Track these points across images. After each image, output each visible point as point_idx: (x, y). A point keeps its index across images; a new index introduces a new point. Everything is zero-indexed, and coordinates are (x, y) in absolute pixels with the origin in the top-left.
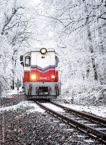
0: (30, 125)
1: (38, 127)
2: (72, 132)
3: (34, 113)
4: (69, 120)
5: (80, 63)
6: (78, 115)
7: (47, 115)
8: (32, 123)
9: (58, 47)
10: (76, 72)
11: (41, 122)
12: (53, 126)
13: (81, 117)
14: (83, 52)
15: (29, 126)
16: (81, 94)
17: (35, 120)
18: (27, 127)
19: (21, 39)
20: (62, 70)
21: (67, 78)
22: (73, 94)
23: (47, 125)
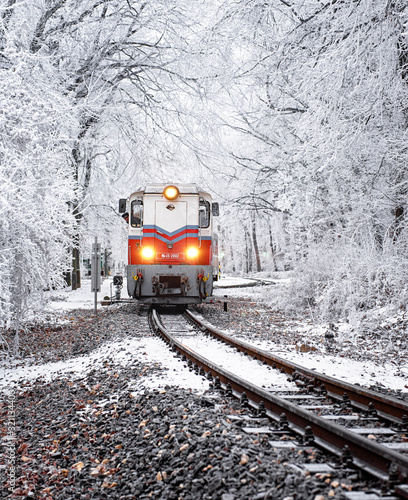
0: (145, 444)
1: (178, 455)
2: (326, 478)
3: (162, 391)
4: (311, 424)
5: (365, 178)
6: (352, 403)
7: (217, 401)
8: (150, 438)
9: (272, 107)
10: (347, 216)
11: (193, 433)
12: (244, 453)
13: (367, 414)
14: (376, 132)
15: (141, 452)
16: (368, 312)
17: (168, 424)
18: (128, 454)
19: (116, 72)
20: (289, 207)
21: (308, 242)
22: (335, 313)
23: (217, 448)
